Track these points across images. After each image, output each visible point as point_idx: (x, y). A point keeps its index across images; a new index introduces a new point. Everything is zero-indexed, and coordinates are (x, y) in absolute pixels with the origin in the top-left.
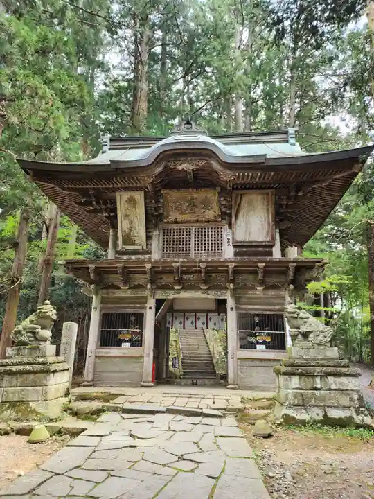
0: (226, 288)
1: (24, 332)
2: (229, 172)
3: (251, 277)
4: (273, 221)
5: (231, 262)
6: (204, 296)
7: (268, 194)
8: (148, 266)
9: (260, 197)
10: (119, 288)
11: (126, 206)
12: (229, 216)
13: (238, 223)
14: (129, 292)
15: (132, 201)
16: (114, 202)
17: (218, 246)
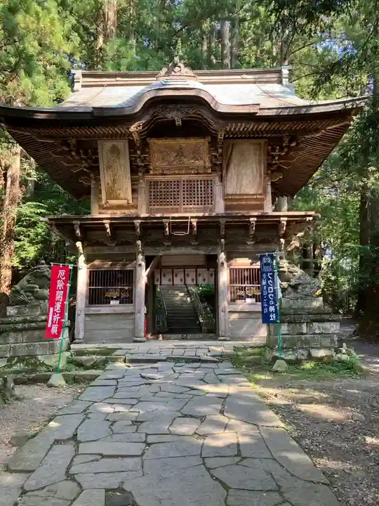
0: (217, 244)
1: (22, 292)
2: (220, 121)
3: (242, 232)
4: (264, 174)
5: (222, 217)
6: (194, 252)
7: (260, 144)
8: (137, 222)
9: (252, 147)
10: (106, 245)
11: (109, 155)
12: (220, 167)
13: (230, 175)
14: (116, 249)
15: (114, 150)
16: (95, 152)
17: (208, 199)
